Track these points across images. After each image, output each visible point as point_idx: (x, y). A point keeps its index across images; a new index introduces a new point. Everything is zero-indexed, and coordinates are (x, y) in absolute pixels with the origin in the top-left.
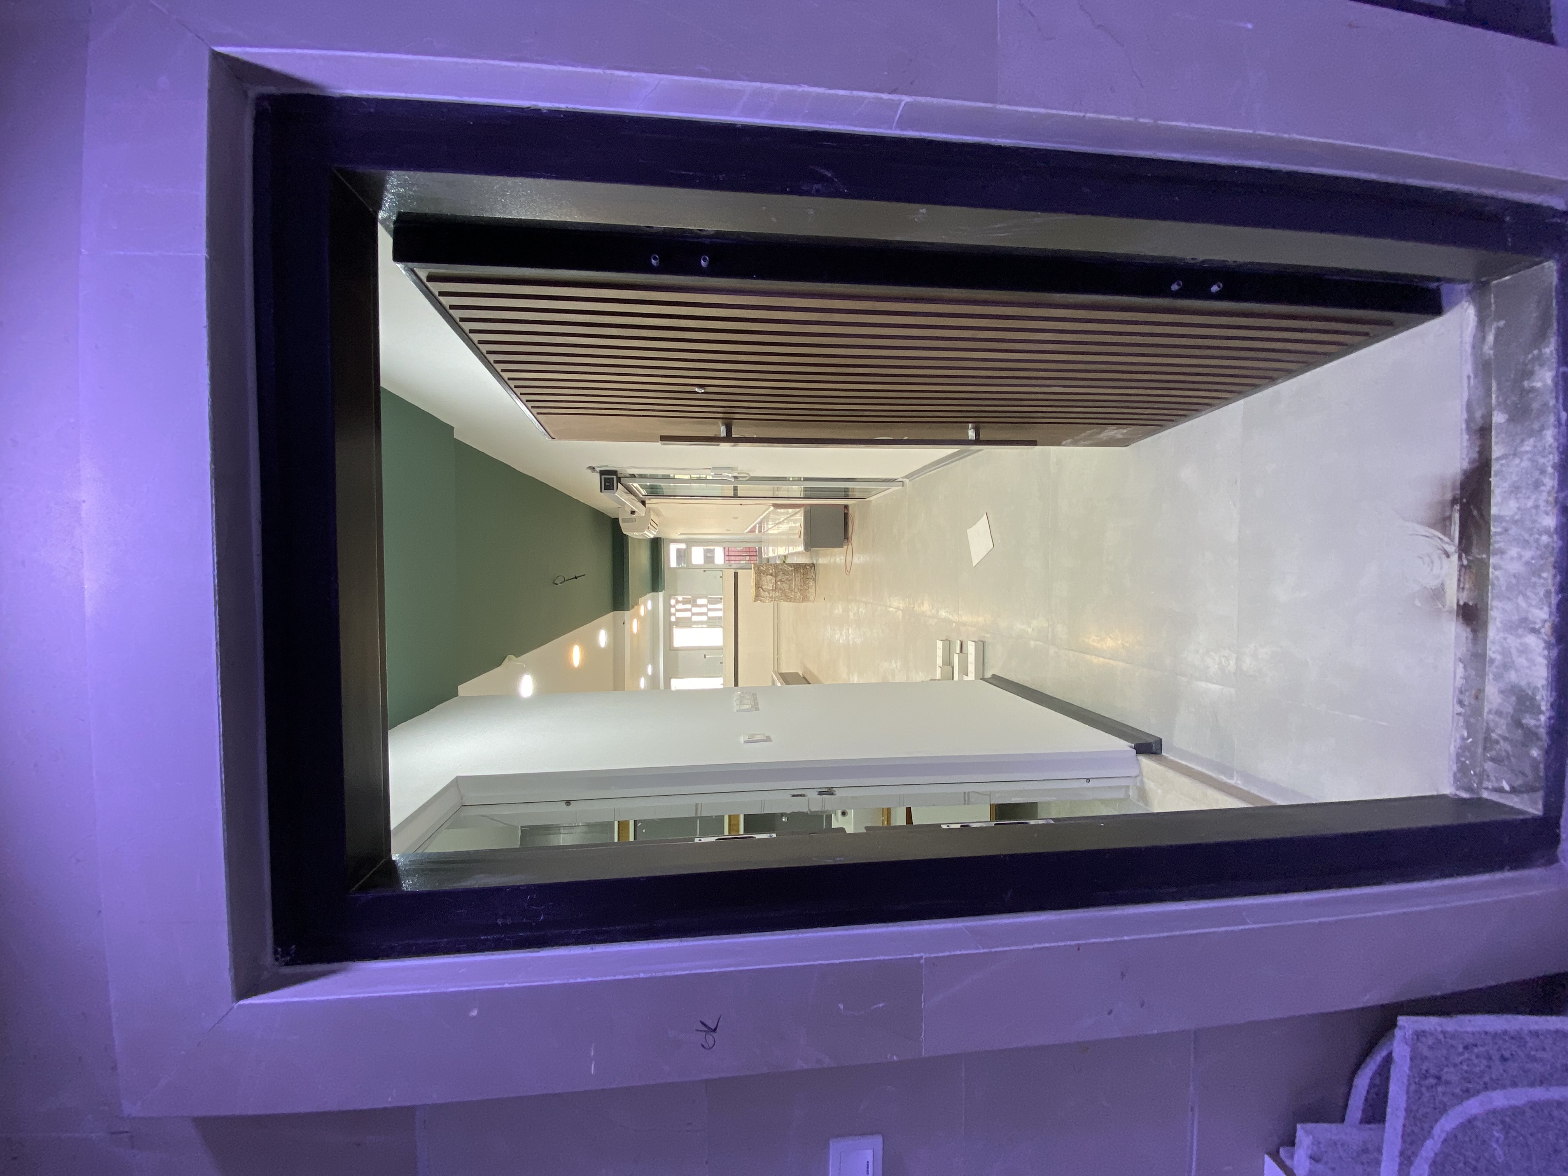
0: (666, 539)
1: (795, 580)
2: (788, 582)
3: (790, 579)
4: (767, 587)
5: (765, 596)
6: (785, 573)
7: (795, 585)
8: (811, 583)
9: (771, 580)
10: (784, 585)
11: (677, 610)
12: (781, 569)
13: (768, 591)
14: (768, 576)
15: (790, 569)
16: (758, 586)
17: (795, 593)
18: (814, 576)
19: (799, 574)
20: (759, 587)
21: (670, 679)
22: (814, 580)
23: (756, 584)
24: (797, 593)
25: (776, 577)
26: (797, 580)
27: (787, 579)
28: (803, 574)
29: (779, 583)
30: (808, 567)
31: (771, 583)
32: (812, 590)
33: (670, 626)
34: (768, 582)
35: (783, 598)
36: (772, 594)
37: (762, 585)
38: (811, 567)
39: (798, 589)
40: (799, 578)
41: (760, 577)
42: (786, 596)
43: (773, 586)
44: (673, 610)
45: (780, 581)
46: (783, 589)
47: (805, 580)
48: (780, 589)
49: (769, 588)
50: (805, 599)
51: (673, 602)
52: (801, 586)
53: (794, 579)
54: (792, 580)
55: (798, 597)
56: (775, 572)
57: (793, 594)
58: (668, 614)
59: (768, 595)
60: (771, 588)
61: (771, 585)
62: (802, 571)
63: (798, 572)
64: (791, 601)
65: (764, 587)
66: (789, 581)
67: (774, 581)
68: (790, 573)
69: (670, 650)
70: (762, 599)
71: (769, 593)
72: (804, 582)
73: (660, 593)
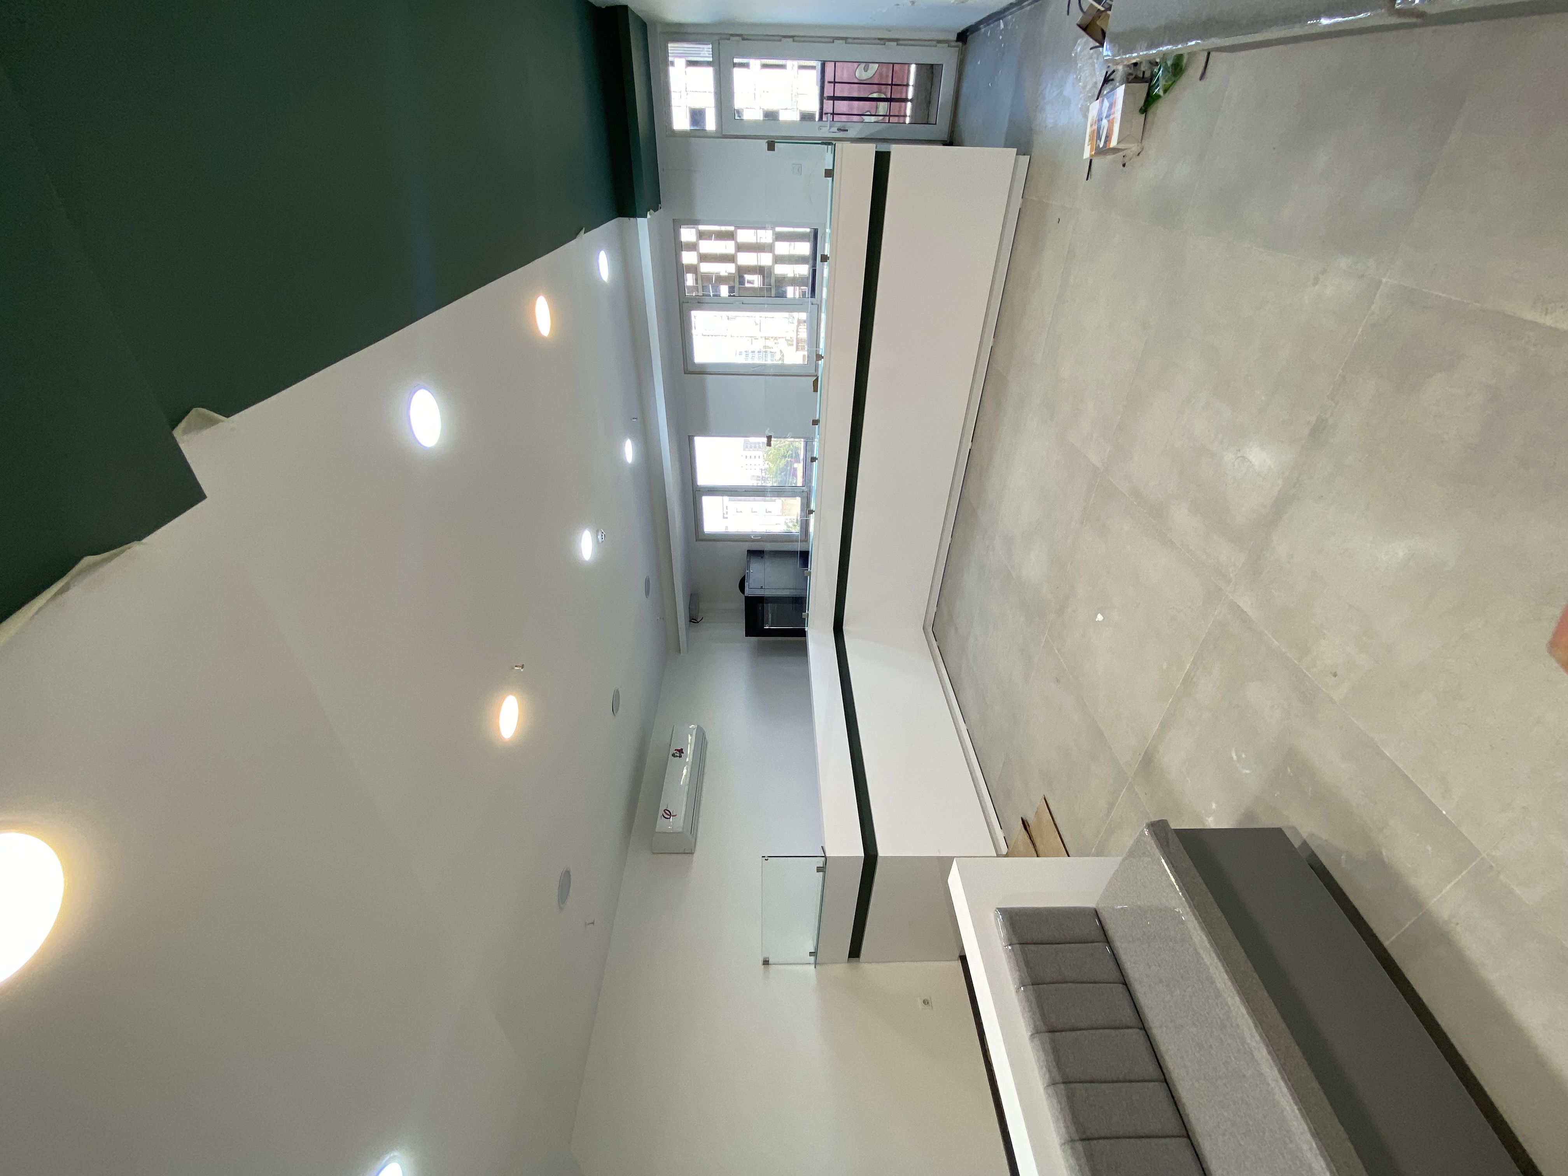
11: (700, 258)
21: (693, 436)
44: (688, 258)
51: (687, 234)
58: (671, 270)
69: (687, 372)
73: (640, 220)
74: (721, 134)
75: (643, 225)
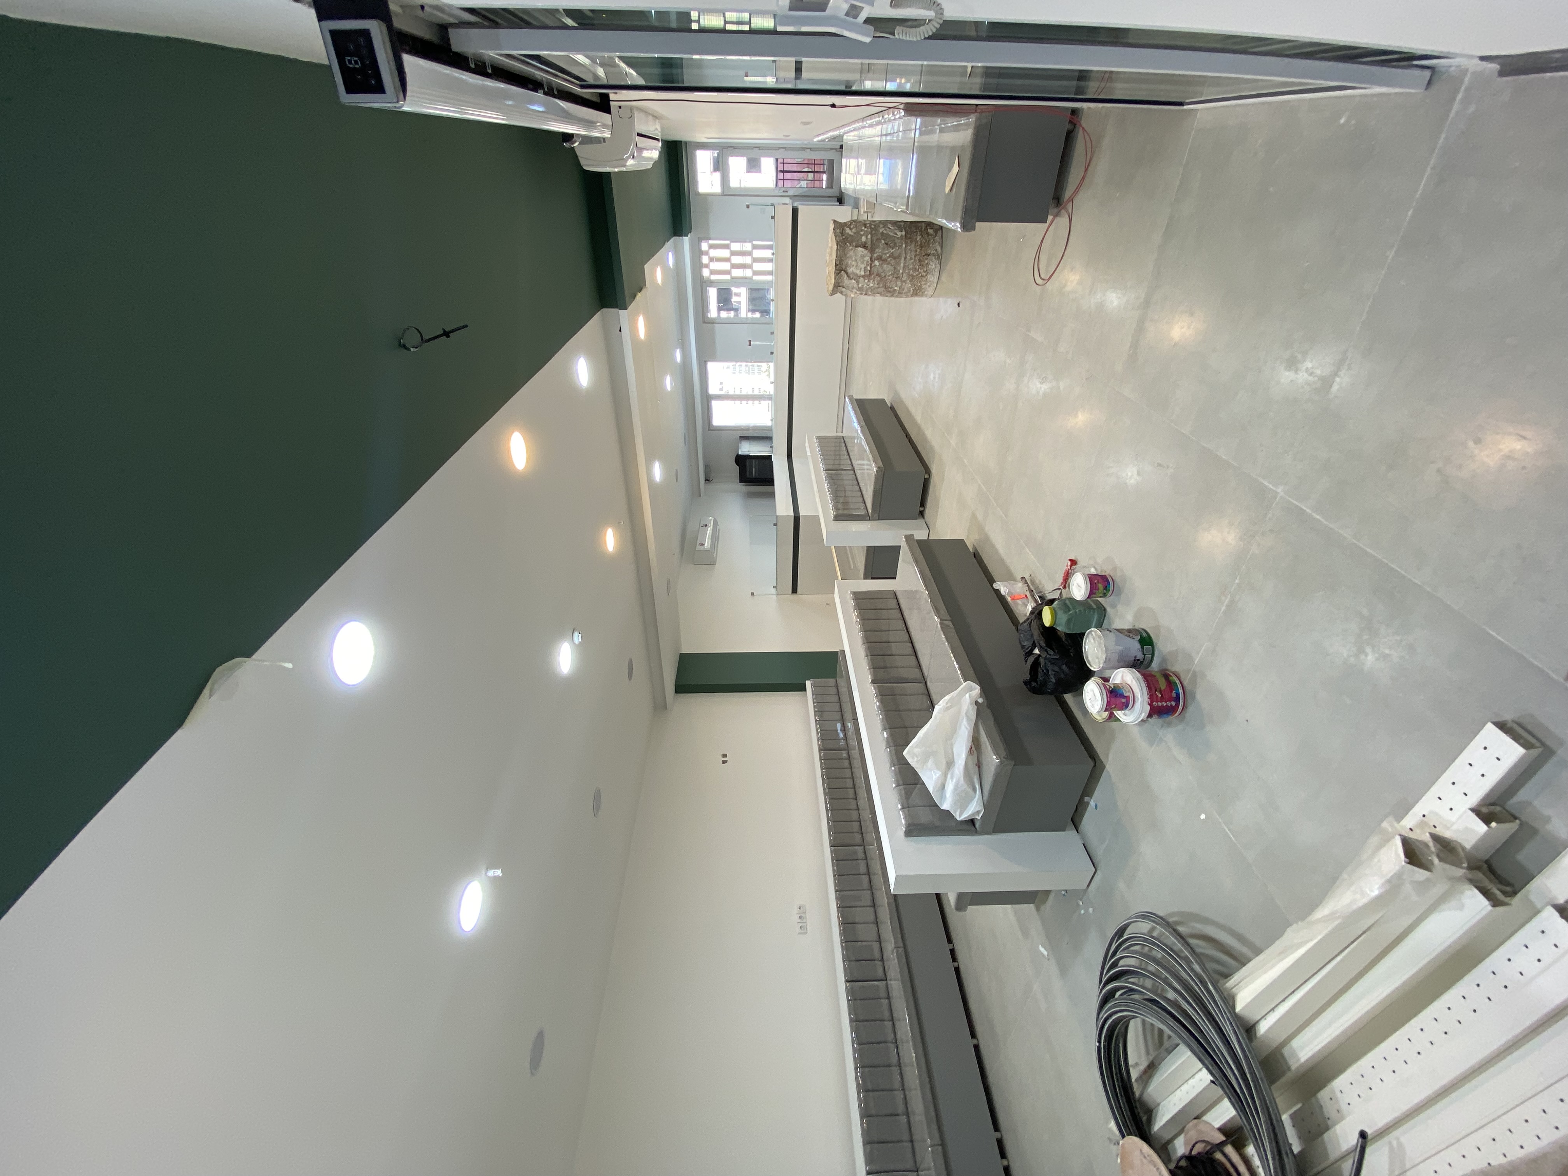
0: (691, 142)
1: (905, 258)
2: (893, 262)
3: (896, 254)
4: (855, 271)
5: (851, 286)
6: (890, 242)
7: (904, 267)
8: (933, 265)
9: (863, 257)
10: (885, 266)
11: (712, 260)
12: (882, 233)
13: (857, 278)
14: (860, 249)
15: (899, 234)
16: (840, 268)
17: (902, 282)
18: (939, 249)
19: (913, 246)
20: (841, 270)
21: (706, 362)
22: (939, 258)
23: (836, 265)
24: (905, 281)
25: (872, 251)
26: (908, 256)
27: (891, 256)
28: (921, 246)
29: (877, 263)
30: (930, 231)
31: (862, 263)
32: (933, 278)
33: (701, 286)
34: (858, 260)
35: (879, 290)
36: (863, 283)
37: (847, 265)
38: (936, 232)
39: (909, 275)
40: (913, 253)
41: (844, 251)
42: (886, 287)
43: (865, 268)
44: (705, 259)
45: (879, 258)
46: (883, 275)
47: (923, 257)
48: (878, 275)
49: (858, 272)
50: (917, 292)
51: (704, 246)
52: (915, 270)
53: (904, 255)
54: (899, 256)
55: (906, 290)
56: (872, 241)
57: (899, 283)
58: (698, 266)
59: (855, 285)
60: (863, 273)
61: (863, 266)
62: (919, 238)
63: (911, 242)
64: (892, 296)
65: (850, 270)
66: (895, 258)
67: (867, 258)
68: (898, 242)
69: (704, 322)
70: (844, 290)
71: (858, 282)
72: (920, 260)
73: (685, 238)
74: (724, 194)
75: (686, 239)
